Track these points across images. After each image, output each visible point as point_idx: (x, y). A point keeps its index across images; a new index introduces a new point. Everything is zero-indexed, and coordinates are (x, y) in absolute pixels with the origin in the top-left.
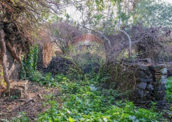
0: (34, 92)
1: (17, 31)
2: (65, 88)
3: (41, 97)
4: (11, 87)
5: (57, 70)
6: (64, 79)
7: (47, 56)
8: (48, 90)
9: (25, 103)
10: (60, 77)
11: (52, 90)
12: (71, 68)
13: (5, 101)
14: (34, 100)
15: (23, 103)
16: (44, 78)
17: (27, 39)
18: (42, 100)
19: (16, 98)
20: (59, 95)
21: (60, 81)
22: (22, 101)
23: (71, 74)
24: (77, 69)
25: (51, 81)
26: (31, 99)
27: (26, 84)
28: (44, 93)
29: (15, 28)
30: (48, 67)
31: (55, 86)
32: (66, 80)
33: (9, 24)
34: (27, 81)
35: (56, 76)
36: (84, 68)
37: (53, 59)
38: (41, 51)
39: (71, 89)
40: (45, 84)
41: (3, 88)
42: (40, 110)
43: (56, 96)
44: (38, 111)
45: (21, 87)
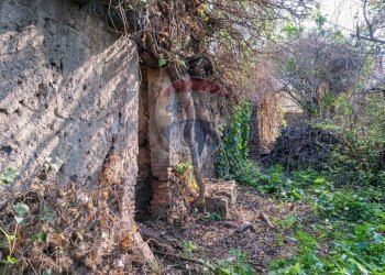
0: (250, 208)
1: (212, 73)
2: (326, 205)
3: (269, 222)
4: (207, 194)
5: (296, 158)
6: (318, 181)
7: (266, 126)
8: (281, 207)
9: (238, 232)
10: (306, 177)
11: (292, 208)
12: (336, 154)
13: (197, 222)
14: (255, 227)
15: (231, 231)
16: (266, 176)
17: (229, 89)
18: (271, 229)
19: (217, 219)
20: (312, 222)
21: (306, 186)
22: (228, 226)
23: (338, 169)
24: (353, 157)
25: (284, 186)
26: (248, 223)
27: (232, 188)
28: (273, 212)
29: (208, 69)
30: (272, 153)
31: (296, 199)
32: (324, 184)
33: (197, 60)
34: (234, 183)
35: (294, 173)
36: (375, 153)
37: (283, 132)
38: (254, 114)
39: (342, 209)
40: (272, 191)
41: (191, 196)
42: (271, 253)
43: (305, 223)
44: (268, 254)
45: (223, 194)
